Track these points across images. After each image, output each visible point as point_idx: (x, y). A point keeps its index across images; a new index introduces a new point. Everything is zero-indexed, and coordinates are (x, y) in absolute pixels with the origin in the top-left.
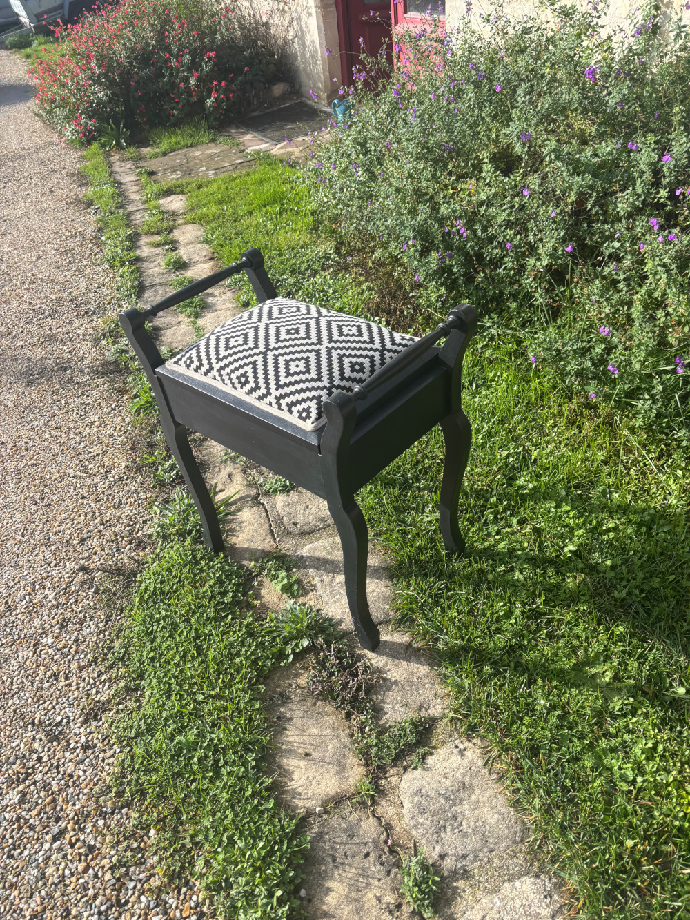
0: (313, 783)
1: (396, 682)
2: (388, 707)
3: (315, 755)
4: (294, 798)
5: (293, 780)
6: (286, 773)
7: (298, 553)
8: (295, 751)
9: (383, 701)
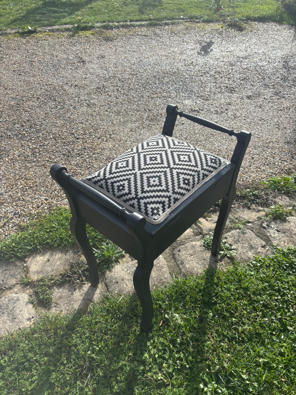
0: (37, 263)
2: (61, 290)
3: (48, 263)
4: (33, 257)
5: (40, 256)
6: (44, 254)
8: (52, 257)
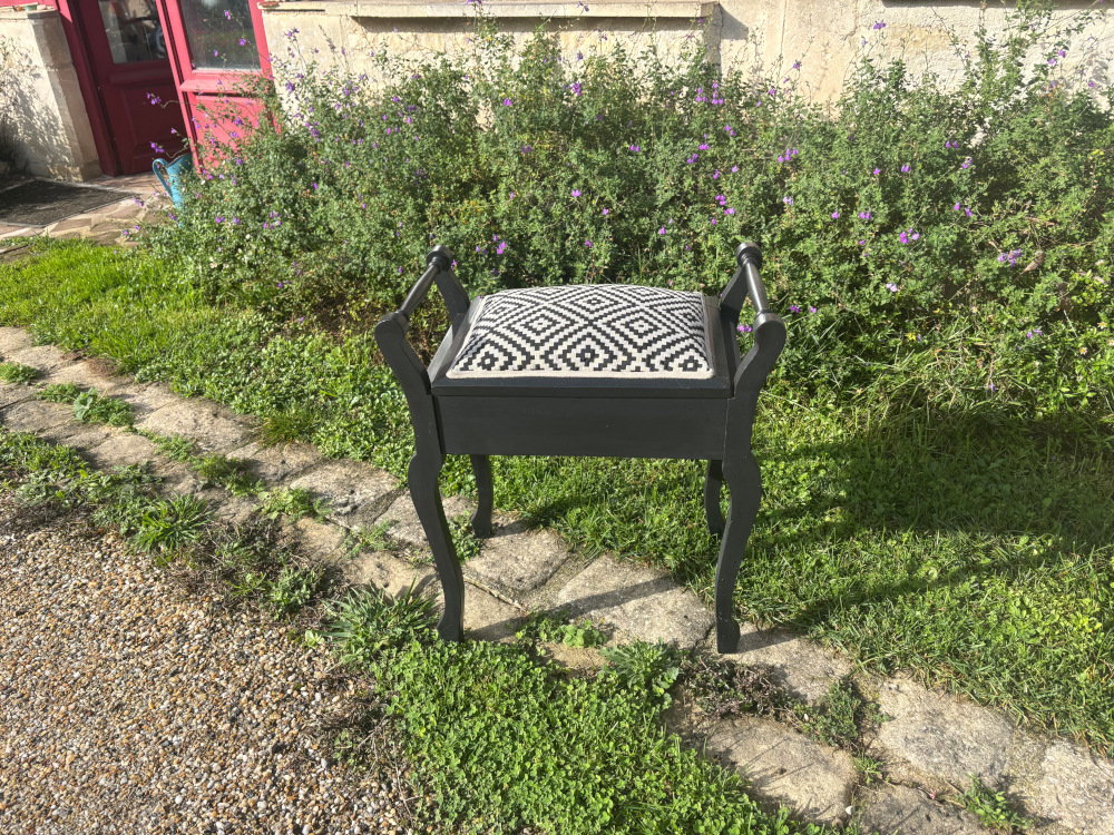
0: (816, 791)
1: (783, 666)
2: (801, 690)
3: (789, 767)
4: (815, 816)
5: (794, 803)
6: (782, 800)
7: (558, 604)
8: (766, 776)
9: (791, 687)
